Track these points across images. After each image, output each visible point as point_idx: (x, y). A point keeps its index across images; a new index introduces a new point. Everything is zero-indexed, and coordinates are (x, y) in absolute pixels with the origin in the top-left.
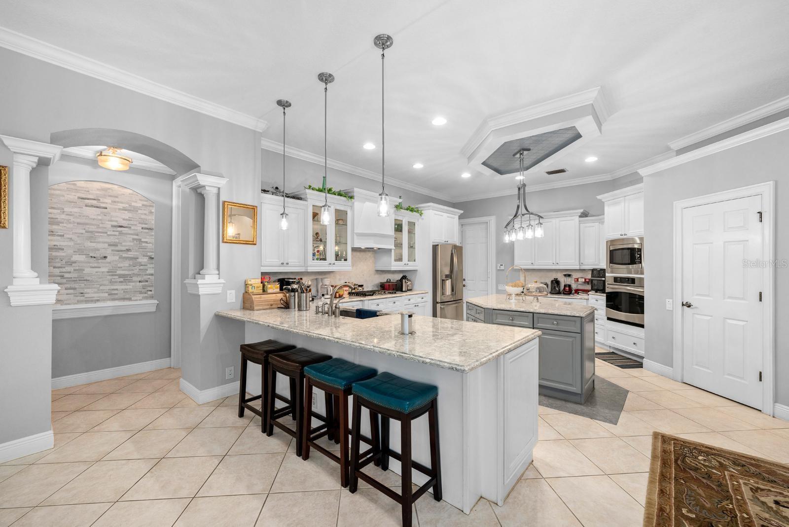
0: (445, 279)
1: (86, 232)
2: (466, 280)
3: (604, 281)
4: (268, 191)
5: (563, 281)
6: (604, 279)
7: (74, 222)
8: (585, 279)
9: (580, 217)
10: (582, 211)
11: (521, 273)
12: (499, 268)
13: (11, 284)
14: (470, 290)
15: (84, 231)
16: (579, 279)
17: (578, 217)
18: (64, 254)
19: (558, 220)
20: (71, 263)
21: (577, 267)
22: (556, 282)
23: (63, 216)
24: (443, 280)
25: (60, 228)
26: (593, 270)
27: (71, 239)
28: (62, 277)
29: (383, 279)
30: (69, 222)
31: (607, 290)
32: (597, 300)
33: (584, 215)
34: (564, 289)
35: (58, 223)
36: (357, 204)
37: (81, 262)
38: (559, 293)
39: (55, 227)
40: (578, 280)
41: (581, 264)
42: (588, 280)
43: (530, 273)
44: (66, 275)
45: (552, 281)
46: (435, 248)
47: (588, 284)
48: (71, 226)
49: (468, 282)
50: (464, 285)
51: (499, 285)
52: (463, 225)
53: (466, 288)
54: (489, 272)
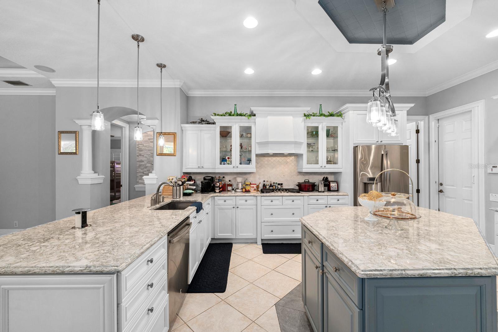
0: (368, 182)
1: (151, 153)
2: (444, 185)
4: (196, 122)
7: (147, 150)
13: (79, 176)
14: (450, 197)
15: (150, 153)
18: (144, 164)
20: (146, 167)
23: (144, 148)
24: (365, 184)
25: (143, 152)
27: (146, 157)
28: (143, 173)
29: (301, 179)
30: (145, 150)
35: (142, 151)
36: (258, 119)
37: (149, 167)
39: (141, 152)
44: (145, 172)
46: (355, 148)
48: (146, 151)
49: (445, 187)
50: (441, 190)
51: (491, 194)
52: (438, 119)
53: (444, 195)
54: (473, 175)
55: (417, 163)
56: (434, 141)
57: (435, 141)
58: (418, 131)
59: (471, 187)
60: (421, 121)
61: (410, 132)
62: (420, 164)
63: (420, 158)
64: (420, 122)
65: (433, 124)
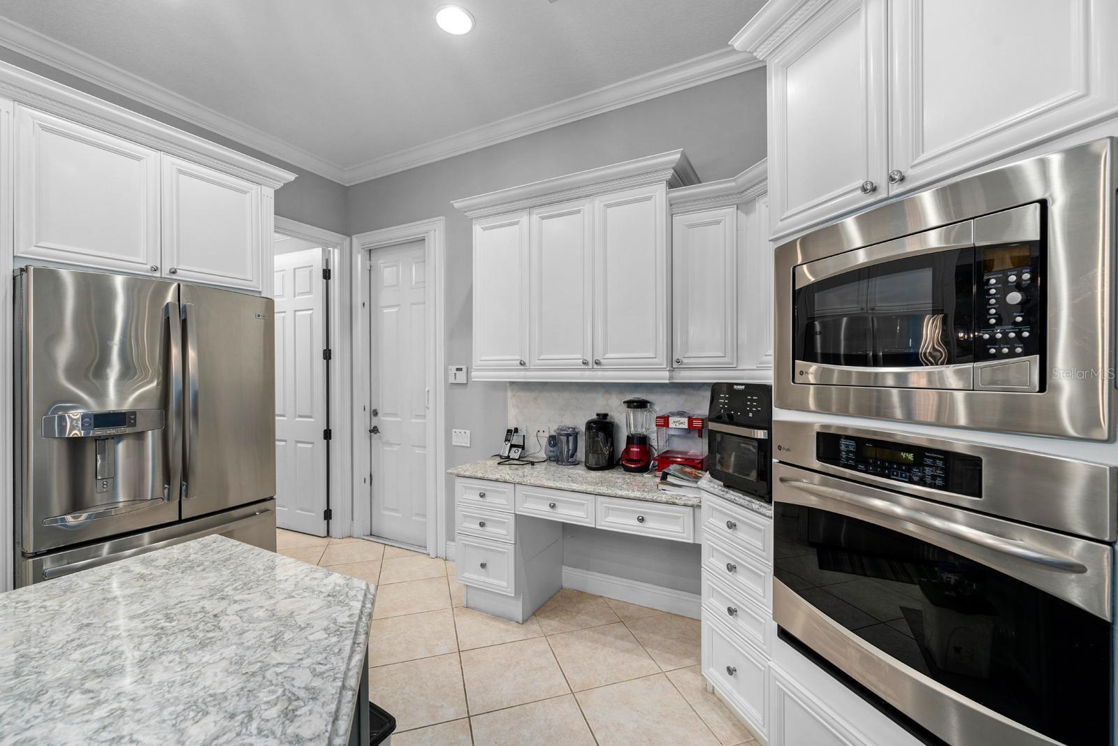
2: (380, 414)
3: (765, 448)
5: (627, 423)
6: (761, 434)
8: (691, 420)
9: (672, 185)
10: (675, 156)
11: (509, 394)
12: (452, 380)
14: (390, 444)
16: (671, 420)
17: (663, 186)
19: (599, 202)
21: (663, 377)
22: (602, 427)
26: (716, 389)
31: (781, 494)
32: (731, 526)
33: (683, 177)
34: (627, 450)
38: (610, 463)
40: (666, 424)
41: (674, 363)
42: (697, 424)
43: (534, 395)
45: (589, 425)
47: (701, 436)
49: (384, 418)
50: (375, 427)
51: (454, 430)
52: (370, 250)
53: (380, 438)
54: (427, 390)
55: (324, 358)
56: (360, 305)
57: (364, 304)
58: (327, 274)
59: (424, 417)
60: (334, 247)
61: (311, 272)
62: (331, 362)
63: (331, 347)
64: (331, 249)
65: (359, 259)
